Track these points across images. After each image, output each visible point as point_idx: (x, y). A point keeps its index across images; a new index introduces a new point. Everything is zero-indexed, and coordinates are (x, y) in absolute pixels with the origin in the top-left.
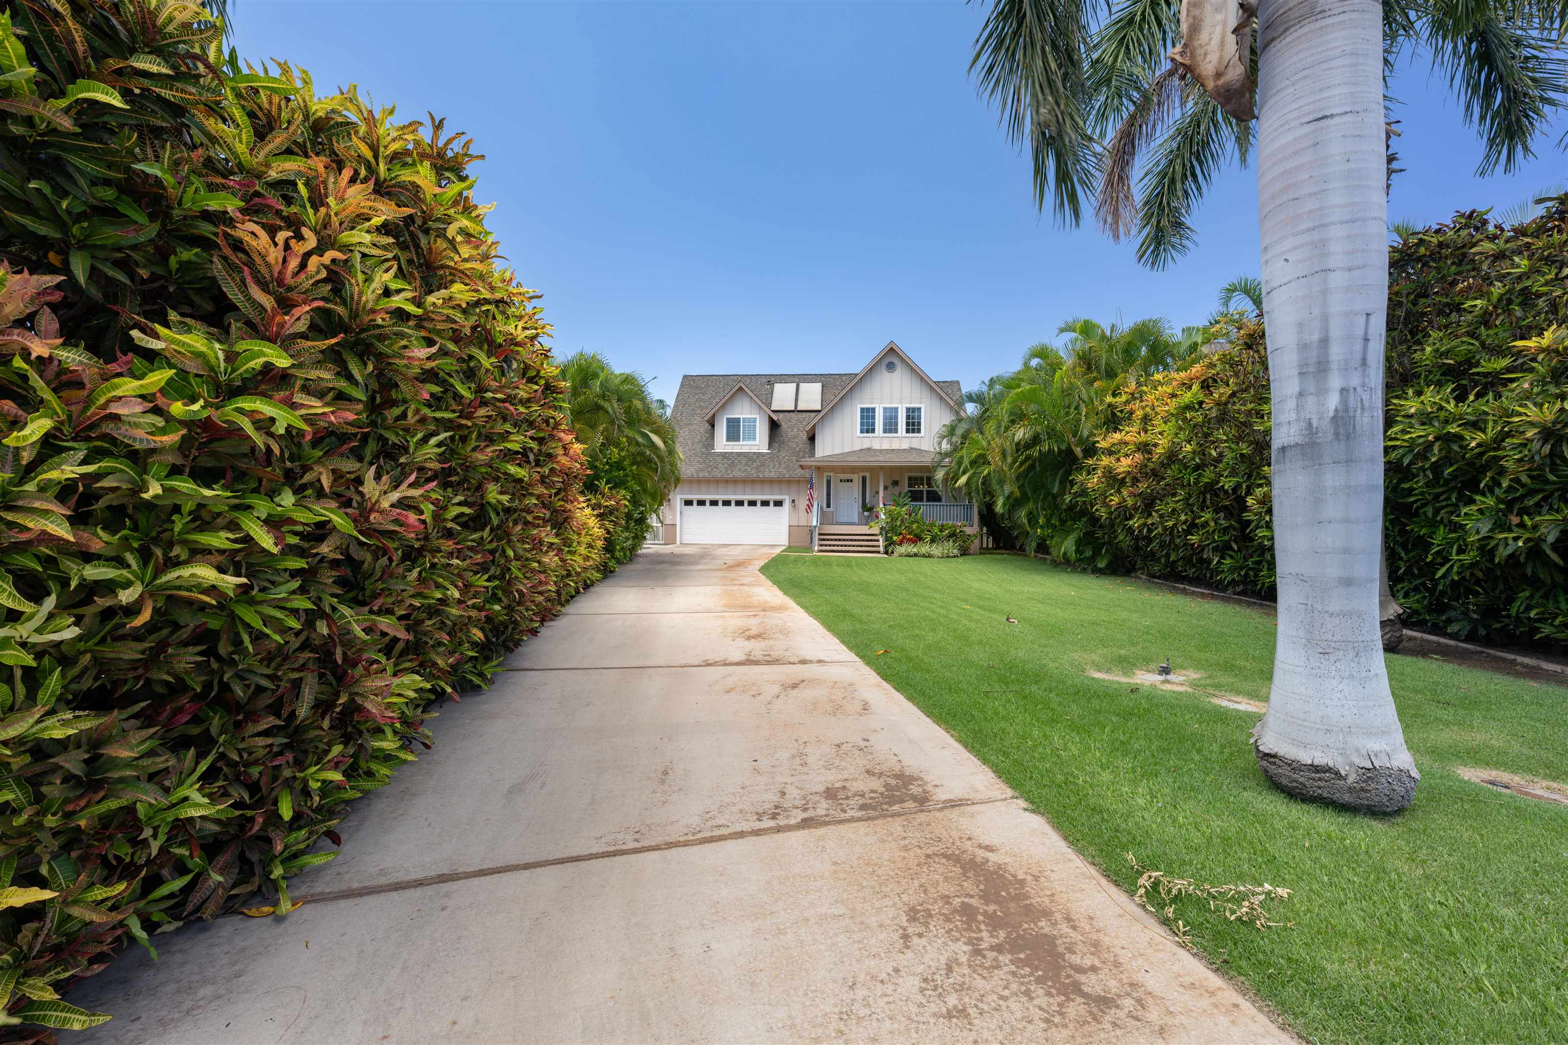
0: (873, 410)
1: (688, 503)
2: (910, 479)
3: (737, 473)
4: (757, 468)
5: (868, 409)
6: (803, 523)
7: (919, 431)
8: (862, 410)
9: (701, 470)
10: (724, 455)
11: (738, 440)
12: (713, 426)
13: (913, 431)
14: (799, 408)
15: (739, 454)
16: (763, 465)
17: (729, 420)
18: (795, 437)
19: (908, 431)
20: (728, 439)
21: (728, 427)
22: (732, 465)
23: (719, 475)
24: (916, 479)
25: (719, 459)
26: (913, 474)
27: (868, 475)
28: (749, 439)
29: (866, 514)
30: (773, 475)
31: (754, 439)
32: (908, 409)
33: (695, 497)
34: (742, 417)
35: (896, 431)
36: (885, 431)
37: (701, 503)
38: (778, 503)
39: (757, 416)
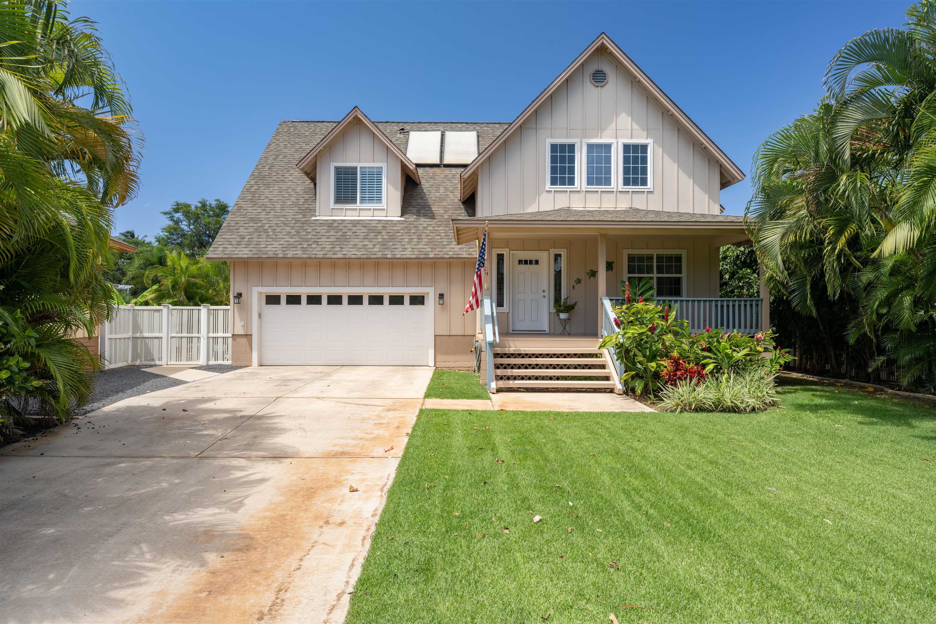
0: (572, 147)
1: (273, 300)
2: (631, 259)
3: (351, 252)
4: (384, 244)
5: (563, 147)
6: (457, 330)
7: (644, 182)
8: (554, 147)
9: (291, 246)
10: (330, 225)
11: (354, 201)
12: (313, 180)
13: (635, 183)
14: (446, 161)
15: (355, 223)
16: (392, 238)
17: (338, 170)
18: (441, 200)
19: (626, 182)
20: (339, 200)
21: (338, 180)
22: (343, 239)
23: (320, 255)
24: (641, 258)
25: (322, 230)
26: (635, 252)
27: (563, 252)
28: (371, 200)
29: (563, 316)
30: (408, 254)
31: (379, 200)
32: (627, 148)
33: (283, 291)
34: (359, 165)
35: (608, 182)
36: (590, 182)
37: (294, 300)
38: (418, 300)
39: (384, 165)
